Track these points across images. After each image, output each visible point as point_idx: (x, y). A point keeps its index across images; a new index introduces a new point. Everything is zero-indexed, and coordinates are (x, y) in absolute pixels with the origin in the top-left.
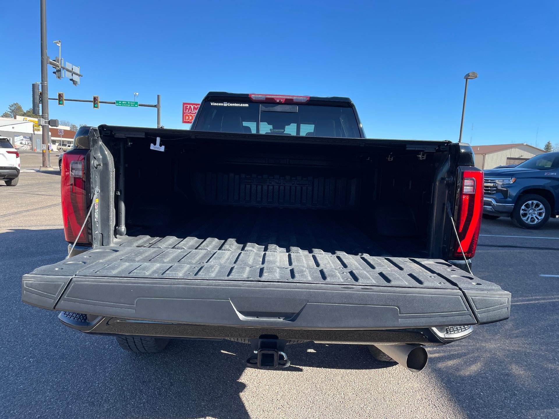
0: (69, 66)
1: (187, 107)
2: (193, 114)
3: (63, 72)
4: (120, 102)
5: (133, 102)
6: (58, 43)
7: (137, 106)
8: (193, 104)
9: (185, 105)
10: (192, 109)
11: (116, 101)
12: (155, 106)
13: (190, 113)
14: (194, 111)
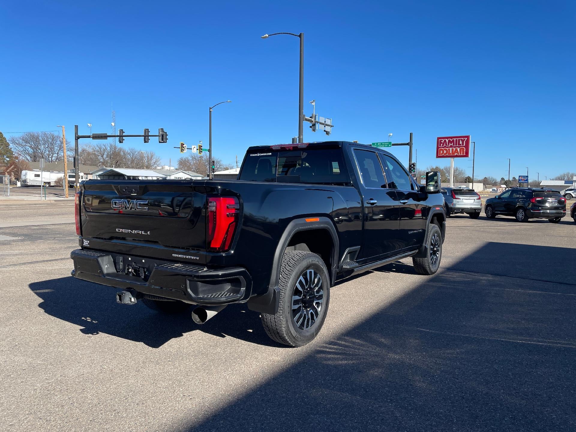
0: (322, 120)
1: (442, 142)
2: (447, 147)
3: (317, 125)
4: (375, 144)
5: (386, 143)
6: (313, 103)
7: (391, 146)
8: (447, 138)
9: (439, 140)
10: (447, 142)
11: (372, 143)
12: (407, 144)
13: (445, 147)
14: (449, 145)
